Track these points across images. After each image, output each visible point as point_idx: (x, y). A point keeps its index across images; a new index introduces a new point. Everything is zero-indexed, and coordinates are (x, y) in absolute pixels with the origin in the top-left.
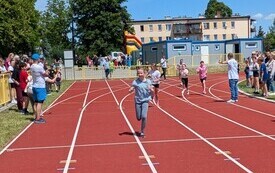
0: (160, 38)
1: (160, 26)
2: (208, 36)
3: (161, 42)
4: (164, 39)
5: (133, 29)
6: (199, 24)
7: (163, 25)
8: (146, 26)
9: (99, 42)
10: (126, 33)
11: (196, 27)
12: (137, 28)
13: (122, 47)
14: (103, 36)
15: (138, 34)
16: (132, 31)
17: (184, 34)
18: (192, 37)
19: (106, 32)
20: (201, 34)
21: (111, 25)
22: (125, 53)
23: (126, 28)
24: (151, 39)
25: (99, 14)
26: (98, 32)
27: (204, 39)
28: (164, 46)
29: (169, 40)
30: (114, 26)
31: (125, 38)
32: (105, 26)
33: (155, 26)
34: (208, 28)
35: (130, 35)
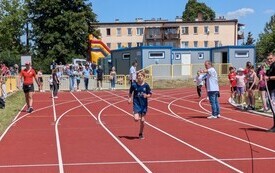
0: (130, 44)
1: (129, 30)
2: (186, 43)
3: (130, 49)
4: (134, 45)
5: (98, 32)
6: (176, 28)
7: (134, 29)
8: (114, 30)
9: (59, 47)
10: (91, 38)
11: (172, 31)
12: (103, 30)
13: (86, 53)
14: (63, 40)
15: (105, 39)
16: (97, 35)
17: (158, 40)
18: (167, 44)
19: (67, 35)
20: (178, 40)
21: (73, 26)
22: (89, 60)
23: (91, 31)
24: (119, 44)
25: (59, 13)
26: (57, 34)
27: (182, 46)
28: (139, 53)
29: (140, 47)
30: (77, 28)
31: (90, 42)
32: (66, 28)
33: (125, 29)
34: (187, 33)
35: (95, 39)
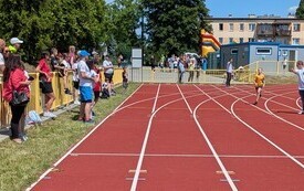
0: (241, 39)
1: (242, 25)
2: (297, 40)
3: (242, 44)
4: (246, 41)
5: (210, 27)
6: (288, 25)
7: (246, 24)
8: (226, 25)
9: (171, 40)
10: (203, 32)
11: (284, 28)
12: (215, 25)
13: (198, 47)
14: (176, 34)
15: (217, 34)
16: (210, 30)
17: (269, 36)
18: (278, 40)
19: (180, 29)
20: (290, 36)
21: (185, 21)
22: (200, 53)
23: (203, 25)
24: (231, 39)
25: (173, 7)
26: (170, 28)
27: (293, 43)
28: (246, 49)
29: (252, 41)
30: (189, 23)
31: (201, 37)
32: (179, 23)
33: (237, 25)
34: (298, 30)
35: (207, 34)
